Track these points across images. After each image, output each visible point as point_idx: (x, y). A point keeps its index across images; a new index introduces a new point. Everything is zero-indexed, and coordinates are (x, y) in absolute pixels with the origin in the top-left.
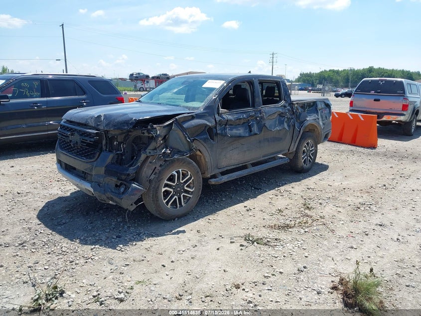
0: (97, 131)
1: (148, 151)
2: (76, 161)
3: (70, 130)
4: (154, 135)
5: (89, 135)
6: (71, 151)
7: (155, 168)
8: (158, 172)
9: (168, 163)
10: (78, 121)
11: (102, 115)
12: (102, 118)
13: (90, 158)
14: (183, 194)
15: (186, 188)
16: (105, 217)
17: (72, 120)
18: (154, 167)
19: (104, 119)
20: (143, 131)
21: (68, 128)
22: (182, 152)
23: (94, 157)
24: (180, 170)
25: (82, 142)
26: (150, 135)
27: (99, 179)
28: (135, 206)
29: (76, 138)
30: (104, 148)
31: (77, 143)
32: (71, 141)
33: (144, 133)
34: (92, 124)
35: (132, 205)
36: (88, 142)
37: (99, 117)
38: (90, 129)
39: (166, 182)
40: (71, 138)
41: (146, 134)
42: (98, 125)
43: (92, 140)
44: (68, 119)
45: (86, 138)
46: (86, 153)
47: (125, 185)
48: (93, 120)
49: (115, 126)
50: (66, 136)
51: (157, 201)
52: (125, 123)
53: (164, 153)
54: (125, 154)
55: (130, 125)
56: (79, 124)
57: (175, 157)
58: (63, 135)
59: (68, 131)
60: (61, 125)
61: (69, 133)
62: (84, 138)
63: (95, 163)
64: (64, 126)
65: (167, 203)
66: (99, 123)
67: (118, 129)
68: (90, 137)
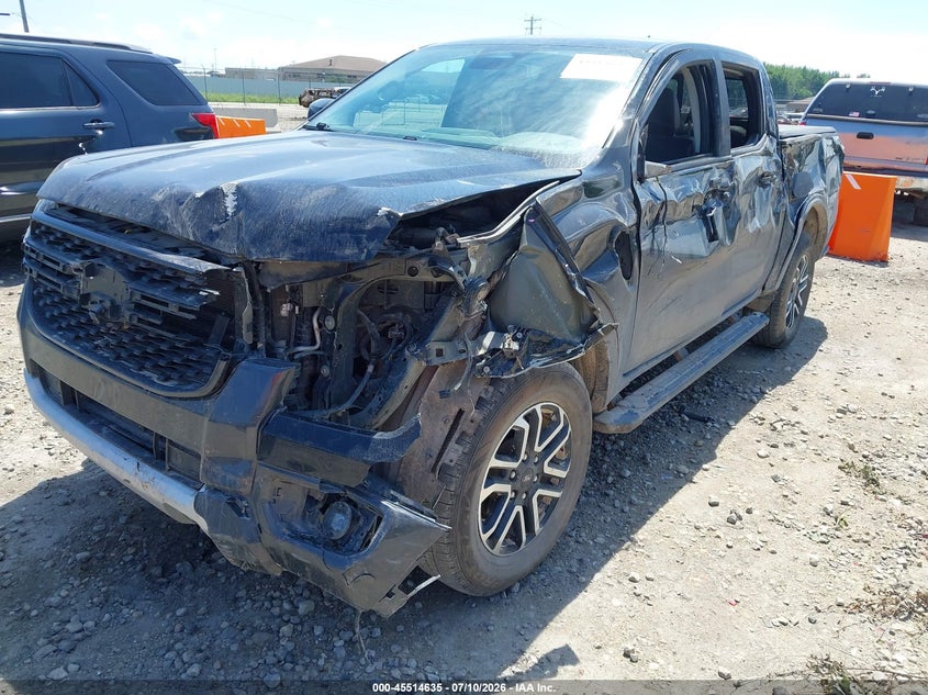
0: (210, 266)
1: (433, 346)
2: (116, 385)
3: (81, 248)
4: (460, 280)
5: (174, 277)
6: (89, 338)
7: (461, 413)
8: (471, 432)
9: (503, 390)
10: (114, 213)
11: (224, 186)
12: (230, 203)
13: (184, 380)
14: (540, 492)
15: (548, 470)
16: (242, 593)
17: (83, 205)
18: (455, 410)
19: (238, 208)
20: (411, 263)
21: (66, 237)
22: (559, 343)
23: (202, 377)
24: (538, 408)
25: (139, 307)
26: (443, 279)
27: (230, 477)
28: (402, 599)
29: (110, 285)
30: (247, 337)
31: (115, 308)
32: (86, 298)
33: (413, 272)
34: (185, 228)
35: (390, 595)
36: (173, 309)
37: (215, 196)
38: (175, 251)
39: (494, 463)
40: (85, 284)
41: (426, 275)
42: (213, 236)
43: (189, 300)
44: (66, 200)
45: (158, 293)
46: (159, 353)
47: (354, 505)
48: (185, 214)
49: (298, 242)
50: (59, 274)
51: (466, 542)
52: (343, 230)
53: (493, 351)
54: (330, 358)
55: (370, 239)
56: (119, 226)
57: (535, 364)
58: (44, 266)
59: (66, 250)
60: (36, 225)
61: (75, 263)
62: (150, 292)
63: (208, 403)
64: (49, 231)
65: (493, 539)
66: (215, 228)
67: (314, 255)
68: (179, 290)
